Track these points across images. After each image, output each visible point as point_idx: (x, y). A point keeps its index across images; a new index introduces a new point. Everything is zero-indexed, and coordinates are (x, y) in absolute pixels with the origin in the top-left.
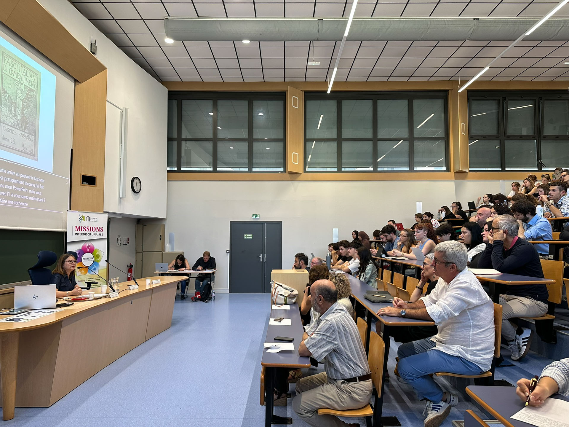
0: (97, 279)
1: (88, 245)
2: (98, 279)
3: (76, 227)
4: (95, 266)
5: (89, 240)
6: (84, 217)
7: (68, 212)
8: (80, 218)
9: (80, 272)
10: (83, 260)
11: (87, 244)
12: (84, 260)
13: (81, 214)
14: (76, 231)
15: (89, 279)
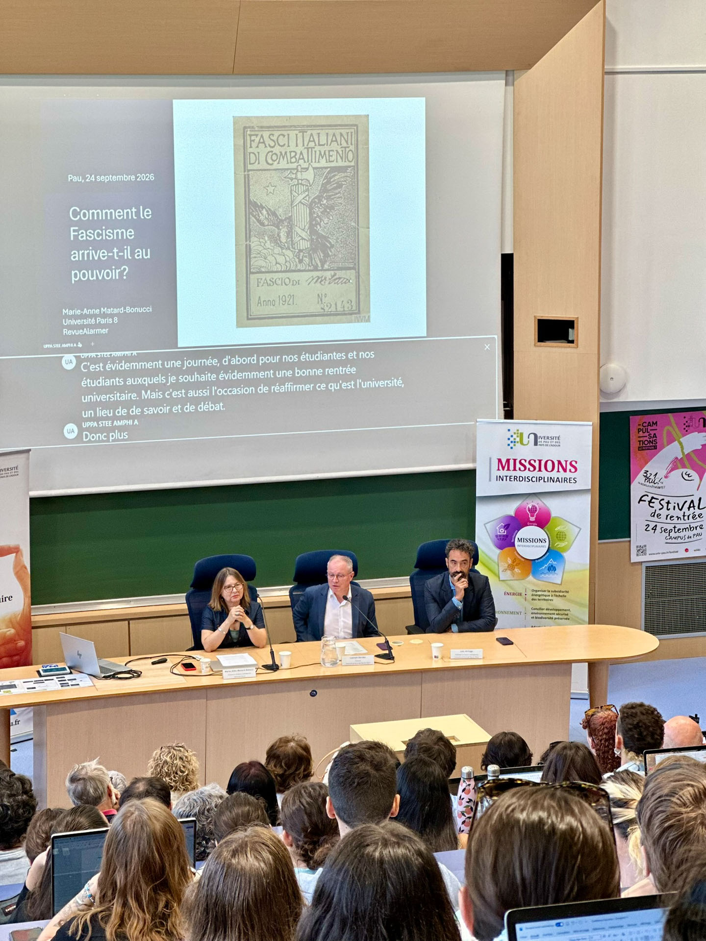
1: (533, 506)
3: (500, 461)
5: (534, 493)
9: (509, 572)
10: (517, 543)
11: (529, 504)
14: (499, 470)
15: (533, 590)
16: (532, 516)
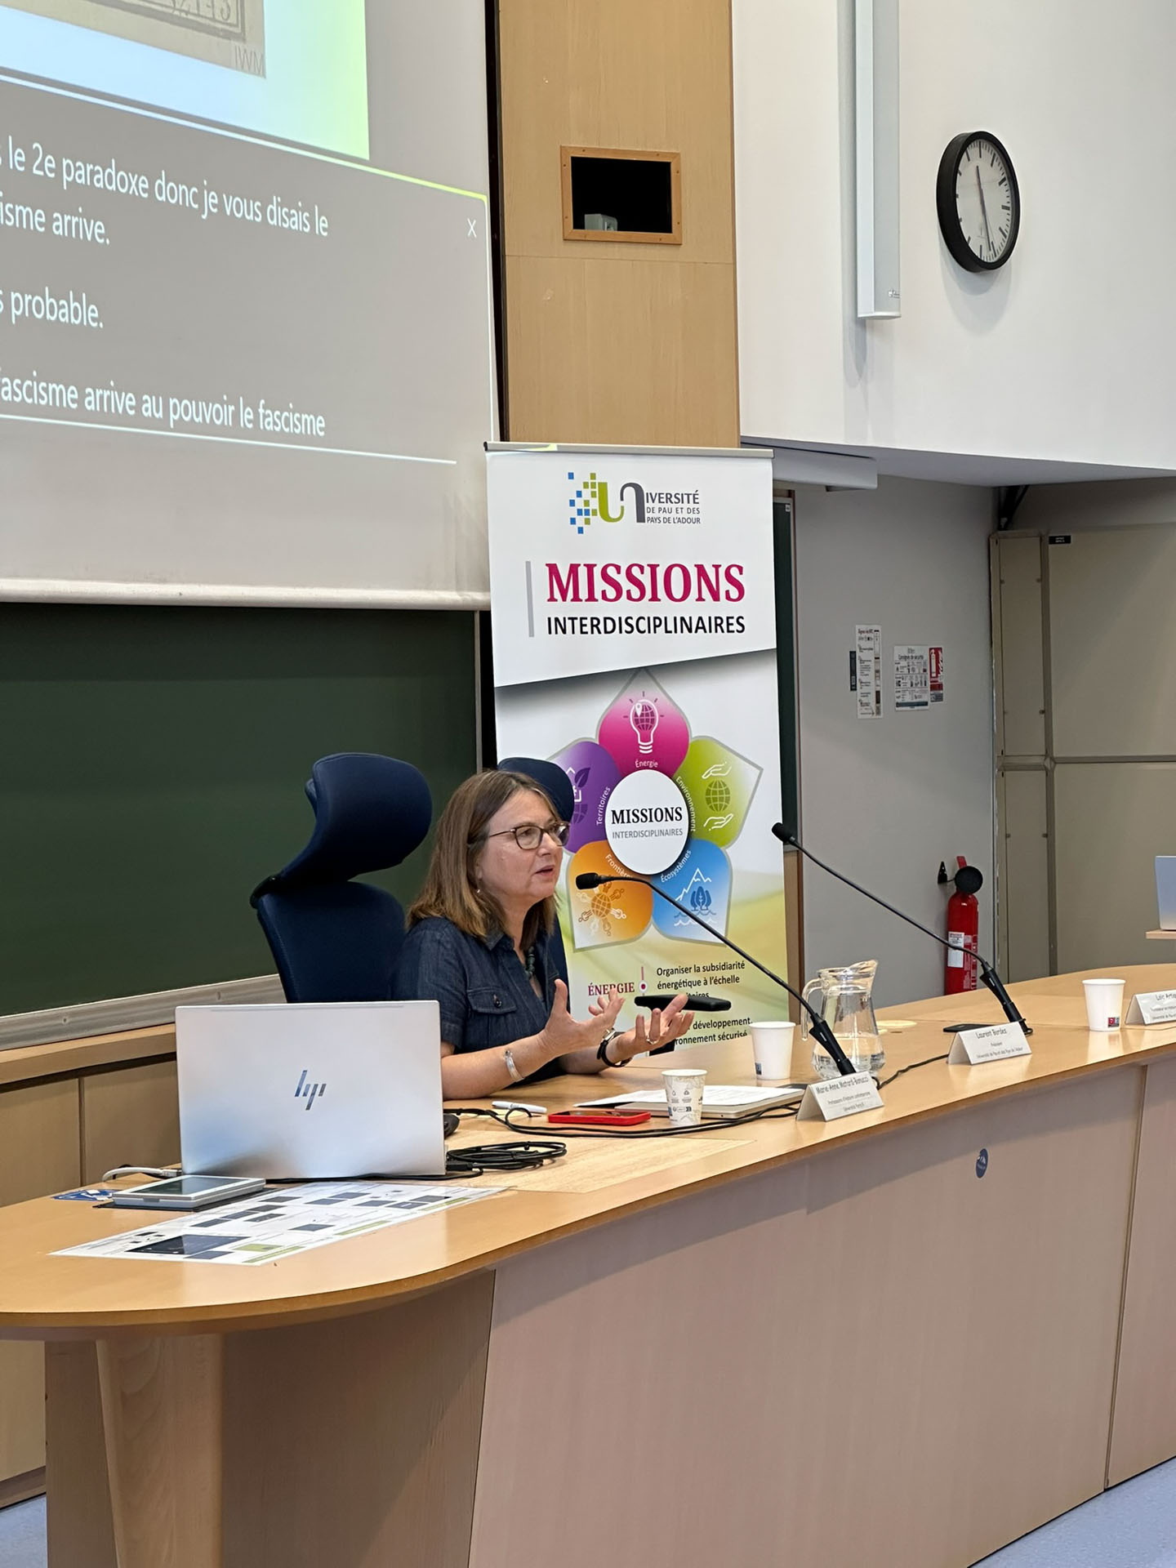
0: (718, 974)
1: (646, 708)
2: (727, 974)
3: (553, 569)
4: (697, 877)
5: (646, 669)
6: (603, 487)
7: (489, 455)
8: (574, 497)
9: (596, 921)
10: (610, 828)
11: (637, 700)
12: (619, 827)
13: (583, 466)
14: (552, 599)
15: (660, 972)
16: (645, 739)
